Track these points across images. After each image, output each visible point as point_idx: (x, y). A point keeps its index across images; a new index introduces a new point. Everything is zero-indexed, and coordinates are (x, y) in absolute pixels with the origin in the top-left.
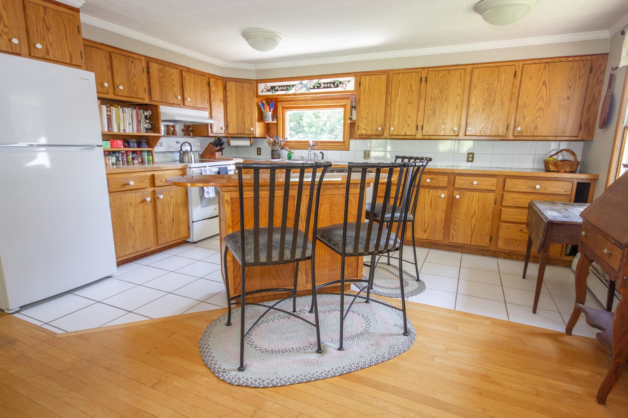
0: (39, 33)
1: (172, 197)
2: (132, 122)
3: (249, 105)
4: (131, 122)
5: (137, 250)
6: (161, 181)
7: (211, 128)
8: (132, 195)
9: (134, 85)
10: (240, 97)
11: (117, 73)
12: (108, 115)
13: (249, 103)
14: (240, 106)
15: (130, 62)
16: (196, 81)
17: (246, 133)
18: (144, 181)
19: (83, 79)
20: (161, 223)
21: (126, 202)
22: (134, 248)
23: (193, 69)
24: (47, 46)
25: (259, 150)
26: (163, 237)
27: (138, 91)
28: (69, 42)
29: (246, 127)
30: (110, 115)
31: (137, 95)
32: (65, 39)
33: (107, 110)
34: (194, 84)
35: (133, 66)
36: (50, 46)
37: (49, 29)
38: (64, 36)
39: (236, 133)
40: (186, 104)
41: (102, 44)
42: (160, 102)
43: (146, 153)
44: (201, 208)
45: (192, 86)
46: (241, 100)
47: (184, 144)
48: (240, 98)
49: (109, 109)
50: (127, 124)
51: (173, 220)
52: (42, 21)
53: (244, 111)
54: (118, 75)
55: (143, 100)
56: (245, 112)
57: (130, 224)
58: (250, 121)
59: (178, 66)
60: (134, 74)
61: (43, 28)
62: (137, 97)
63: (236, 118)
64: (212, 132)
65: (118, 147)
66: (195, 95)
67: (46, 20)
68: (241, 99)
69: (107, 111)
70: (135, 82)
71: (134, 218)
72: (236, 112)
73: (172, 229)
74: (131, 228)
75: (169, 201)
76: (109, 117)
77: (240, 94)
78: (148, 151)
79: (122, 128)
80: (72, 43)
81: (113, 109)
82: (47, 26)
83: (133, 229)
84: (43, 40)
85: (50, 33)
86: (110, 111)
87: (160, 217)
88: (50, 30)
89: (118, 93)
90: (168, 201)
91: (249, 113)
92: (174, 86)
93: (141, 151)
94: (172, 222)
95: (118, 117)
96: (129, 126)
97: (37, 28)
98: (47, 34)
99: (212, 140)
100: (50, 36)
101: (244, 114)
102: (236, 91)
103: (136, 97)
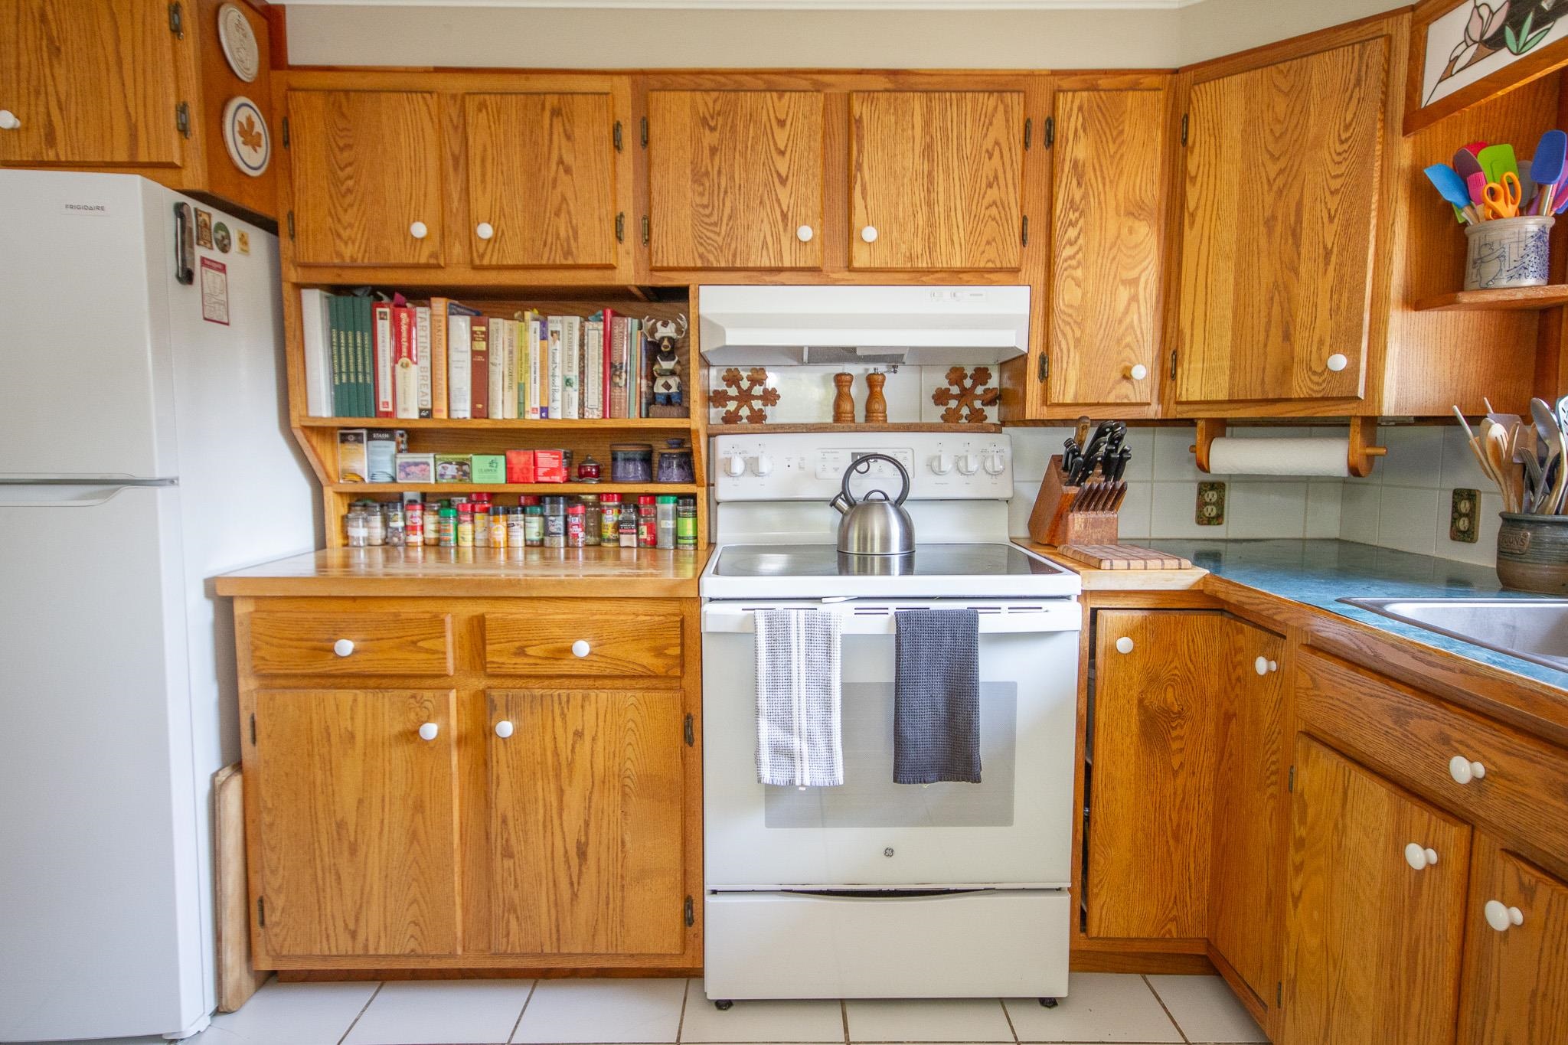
0: (24, 74)
1: (588, 738)
2: (582, 372)
3: (1333, 203)
4: (574, 375)
5: (366, 947)
6: (521, 652)
7: (1044, 375)
8: (355, 700)
9: (557, 214)
10: (1275, 158)
11: (484, 175)
12: (475, 353)
13: (1335, 184)
14: (1270, 223)
15: (547, 113)
16: (944, 129)
17: (1295, 395)
18: (420, 644)
19: (79, 208)
20: (508, 853)
21: (327, 728)
22: (354, 935)
23: (931, 74)
24: (49, 115)
25: (1464, 506)
26: (513, 924)
27: (576, 239)
28: (129, 82)
29: (1300, 349)
30: (486, 354)
31: (568, 253)
32: (114, 69)
33: (473, 333)
34: (928, 150)
35: (558, 128)
36: (61, 109)
37: (58, 49)
38: (112, 60)
39: (1223, 395)
40: (861, 259)
41: (438, 70)
42: (695, 269)
43: (669, 506)
44: (770, 824)
45: (911, 160)
46: (1280, 182)
47: (862, 467)
48: (1273, 169)
49: (483, 329)
50: (559, 382)
51: (582, 854)
52: (34, 21)
53: (1297, 244)
54: (483, 181)
55: (608, 273)
56: (1303, 251)
57: (341, 825)
58: (1333, 312)
59: (827, 78)
60: (561, 162)
61: (39, 49)
62: (570, 262)
63: (1237, 299)
64: (1045, 401)
65: (540, 479)
66: (930, 204)
67: (50, 16)
68: (1281, 172)
69: (473, 339)
70: (564, 199)
71: (360, 801)
72: (1238, 265)
73: (575, 896)
74: (345, 845)
75: (565, 752)
76: (480, 358)
77: (1277, 139)
78: (680, 497)
79: (534, 402)
80: (140, 79)
81: (500, 326)
82: (51, 40)
83: (353, 850)
84: (38, 93)
85: (60, 64)
86: (486, 336)
87: (504, 821)
88: (63, 49)
89: (482, 256)
90: (556, 753)
91: (1328, 254)
92: (783, 181)
93: (653, 497)
94: (574, 861)
95: (519, 357)
96: (564, 390)
97: (18, 56)
98: (52, 67)
99: (1056, 442)
100: (60, 72)
101: (1295, 271)
102: (1251, 125)
103: (564, 262)
